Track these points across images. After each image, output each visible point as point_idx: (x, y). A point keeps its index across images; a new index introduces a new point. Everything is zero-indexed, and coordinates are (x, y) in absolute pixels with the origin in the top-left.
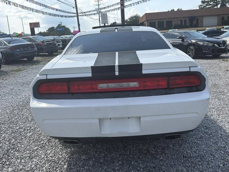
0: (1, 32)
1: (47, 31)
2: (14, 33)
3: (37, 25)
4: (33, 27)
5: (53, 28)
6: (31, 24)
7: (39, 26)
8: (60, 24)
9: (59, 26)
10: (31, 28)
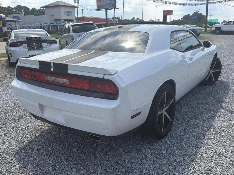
0: (139, 19)
1: (182, 19)
2: (151, 20)
3: (170, 12)
4: (166, 14)
5: (188, 15)
6: (164, 12)
7: (171, 14)
8: (197, 11)
9: (196, 14)
10: (163, 16)
